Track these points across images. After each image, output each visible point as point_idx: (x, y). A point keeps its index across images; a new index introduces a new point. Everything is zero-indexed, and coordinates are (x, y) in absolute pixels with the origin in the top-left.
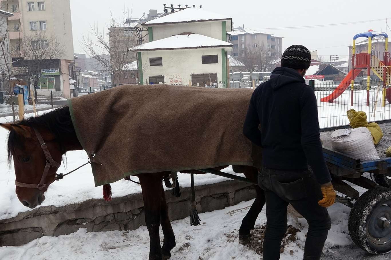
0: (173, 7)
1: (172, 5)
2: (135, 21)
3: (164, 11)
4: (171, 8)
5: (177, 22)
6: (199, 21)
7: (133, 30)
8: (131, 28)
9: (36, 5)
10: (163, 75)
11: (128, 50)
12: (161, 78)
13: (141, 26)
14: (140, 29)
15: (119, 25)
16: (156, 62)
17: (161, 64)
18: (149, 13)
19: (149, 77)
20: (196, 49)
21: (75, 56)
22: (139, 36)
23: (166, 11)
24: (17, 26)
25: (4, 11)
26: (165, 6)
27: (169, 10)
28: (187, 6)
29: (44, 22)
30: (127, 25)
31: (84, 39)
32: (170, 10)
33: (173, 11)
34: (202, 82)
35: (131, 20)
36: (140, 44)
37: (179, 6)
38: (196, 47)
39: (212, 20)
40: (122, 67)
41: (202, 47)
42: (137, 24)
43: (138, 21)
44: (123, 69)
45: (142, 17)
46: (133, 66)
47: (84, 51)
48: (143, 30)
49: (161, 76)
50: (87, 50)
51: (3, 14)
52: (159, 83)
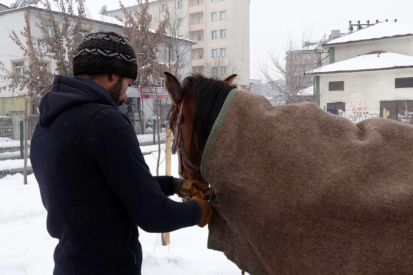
0: (360, 24)
1: (359, 22)
2: (315, 43)
3: (349, 29)
4: (358, 25)
5: (364, 40)
6: (393, 37)
7: (311, 52)
8: (310, 51)
9: (218, 33)
10: (343, 102)
11: (305, 74)
12: (341, 105)
13: (321, 48)
14: (320, 51)
15: (297, 48)
16: (337, 86)
17: (342, 89)
18: (331, 34)
19: (327, 104)
20: (388, 70)
21: (250, 81)
22: (318, 58)
23: (351, 29)
24: (200, 54)
25: (188, 40)
26: (350, 23)
27: (355, 28)
28: (377, 21)
29: (225, 49)
30: (306, 48)
31: (259, 63)
32: (357, 27)
33: (360, 28)
34: (394, 111)
35: (310, 42)
36: (318, 67)
37: (368, 22)
38: (388, 67)
39: (411, 34)
40: (297, 92)
41: (396, 67)
42: (317, 46)
43: (318, 43)
44: (299, 94)
45: (323, 39)
46: (309, 91)
47: (259, 76)
48: (323, 51)
49: (342, 102)
50: (262, 74)
51: (187, 43)
52: (339, 110)
